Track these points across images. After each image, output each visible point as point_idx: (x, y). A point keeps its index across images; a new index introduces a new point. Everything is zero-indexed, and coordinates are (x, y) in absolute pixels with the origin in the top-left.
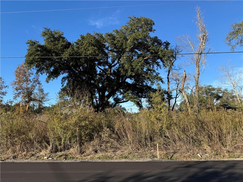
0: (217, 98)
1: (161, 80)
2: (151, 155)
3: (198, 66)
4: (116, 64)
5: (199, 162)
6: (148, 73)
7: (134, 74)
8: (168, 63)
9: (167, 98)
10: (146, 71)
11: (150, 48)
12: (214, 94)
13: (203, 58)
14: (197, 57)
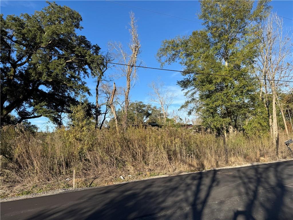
0: (147, 116)
1: (88, 91)
2: (66, 184)
3: (129, 80)
4: (25, 63)
5: (119, 186)
6: (71, 81)
7: (51, 80)
8: (98, 72)
9: (95, 114)
10: (68, 77)
11: (76, 49)
12: (144, 111)
13: (134, 72)
14: (129, 70)
